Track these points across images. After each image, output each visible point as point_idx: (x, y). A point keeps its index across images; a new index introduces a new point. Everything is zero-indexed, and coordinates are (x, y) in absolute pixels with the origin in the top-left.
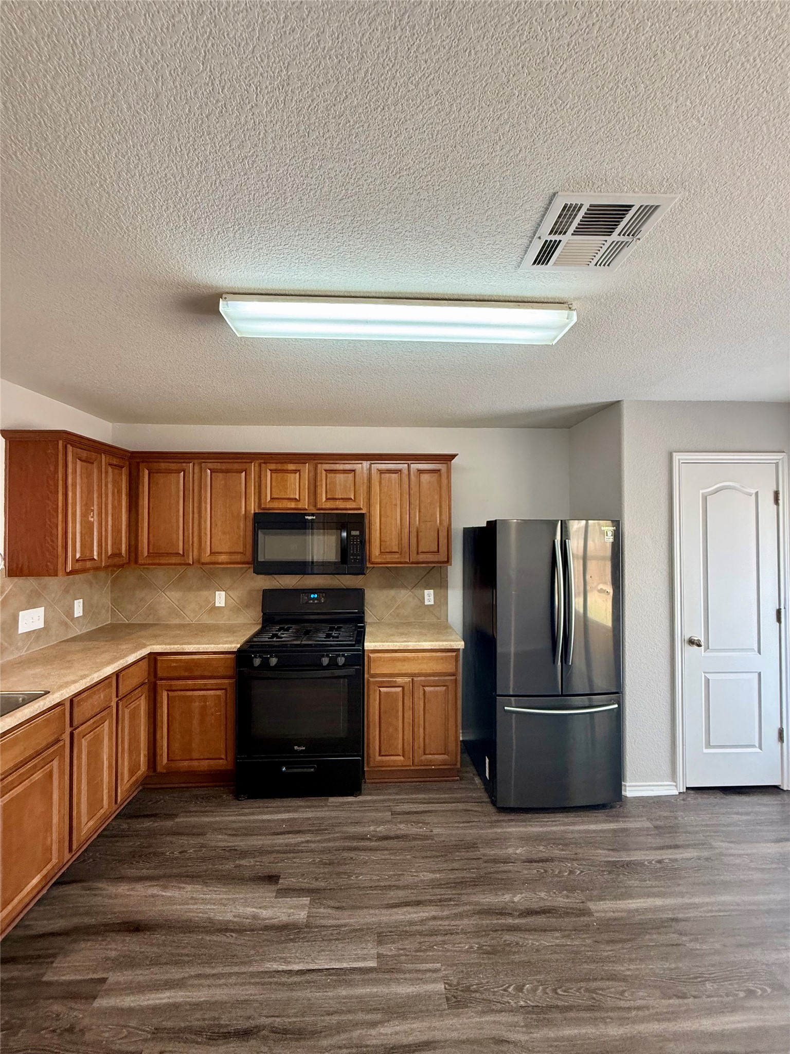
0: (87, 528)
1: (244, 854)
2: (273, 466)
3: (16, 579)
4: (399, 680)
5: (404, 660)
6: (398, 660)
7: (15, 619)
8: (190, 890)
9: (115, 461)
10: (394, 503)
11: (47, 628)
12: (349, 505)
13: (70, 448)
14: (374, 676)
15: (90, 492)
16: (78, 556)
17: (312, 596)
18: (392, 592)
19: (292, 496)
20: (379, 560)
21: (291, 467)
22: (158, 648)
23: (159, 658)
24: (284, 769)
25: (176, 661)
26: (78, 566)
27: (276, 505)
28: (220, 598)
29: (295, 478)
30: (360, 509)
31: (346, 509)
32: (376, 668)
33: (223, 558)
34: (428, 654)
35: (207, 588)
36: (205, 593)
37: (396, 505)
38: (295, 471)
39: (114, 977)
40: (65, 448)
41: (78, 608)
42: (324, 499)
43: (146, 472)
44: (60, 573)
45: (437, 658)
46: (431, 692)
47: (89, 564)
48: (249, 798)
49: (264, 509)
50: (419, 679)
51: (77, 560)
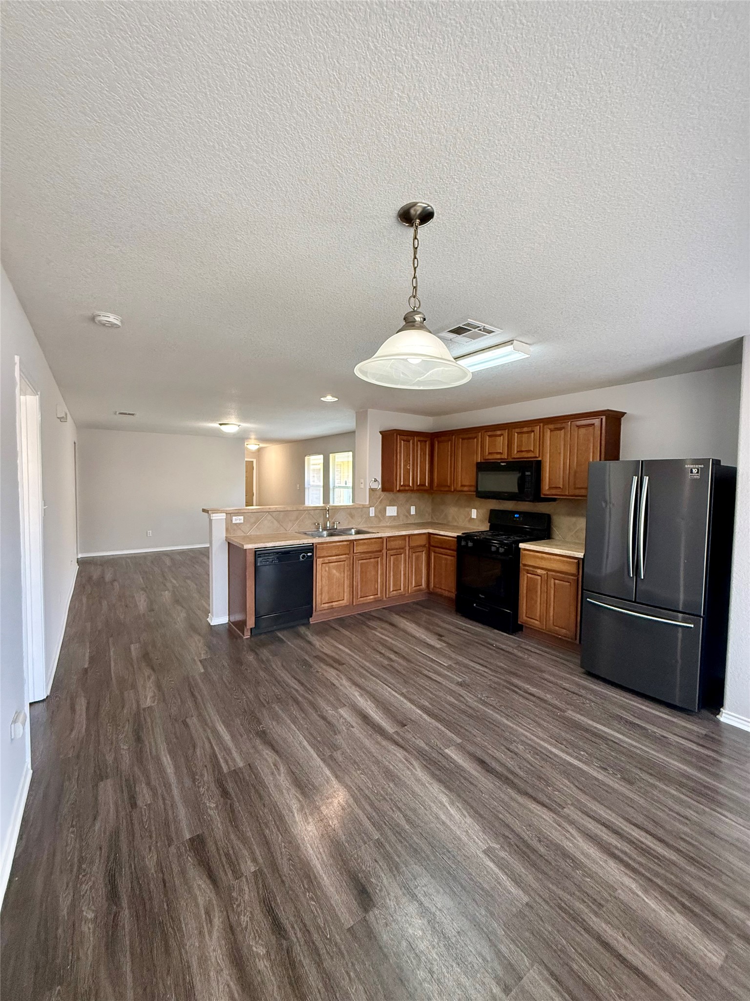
0: (407, 472)
1: (439, 626)
2: (490, 433)
3: (385, 493)
4: (539, 571)
5: (542, 558)
6: (538, 557)
7: (385, 510)
8: (413, 625)
9: (422, 439)
10: (559, 451)
11: (398, 515)
12: (530, 455)
13: (398, 436)
14: (525, 565)
15: (408, 455)
16: (402, 484)
17: (516, 516)
18: (574, 519)
19: (499, 451)
20: (548, 493)
21: (499, 433)
22: (431, 531)
23: (432, 536)
24: (475, 605)
25: (438, 538)
26: (402, 488)
27: (490, 457)
28: (474, 514)
29: (500, 440)
30: (536, 457)
31: (528, 458)
32: (525, 560)
33: (466, 489)
34: (558, 558)
35: (468, 506)
36: (467, 509)
37: (560, 453)
38: (500, 435)
39: (379, 629)
40: (397, 436)
41: (413, 510)
42: (516, 452)
43: (437, 443)
44: (395, 491)
45: (563, 562)
46: (559, 584)
47: (407, 488)
48: (462, 616)
49: (486, 460)
50: (551, 573)
51: (402, 486)
